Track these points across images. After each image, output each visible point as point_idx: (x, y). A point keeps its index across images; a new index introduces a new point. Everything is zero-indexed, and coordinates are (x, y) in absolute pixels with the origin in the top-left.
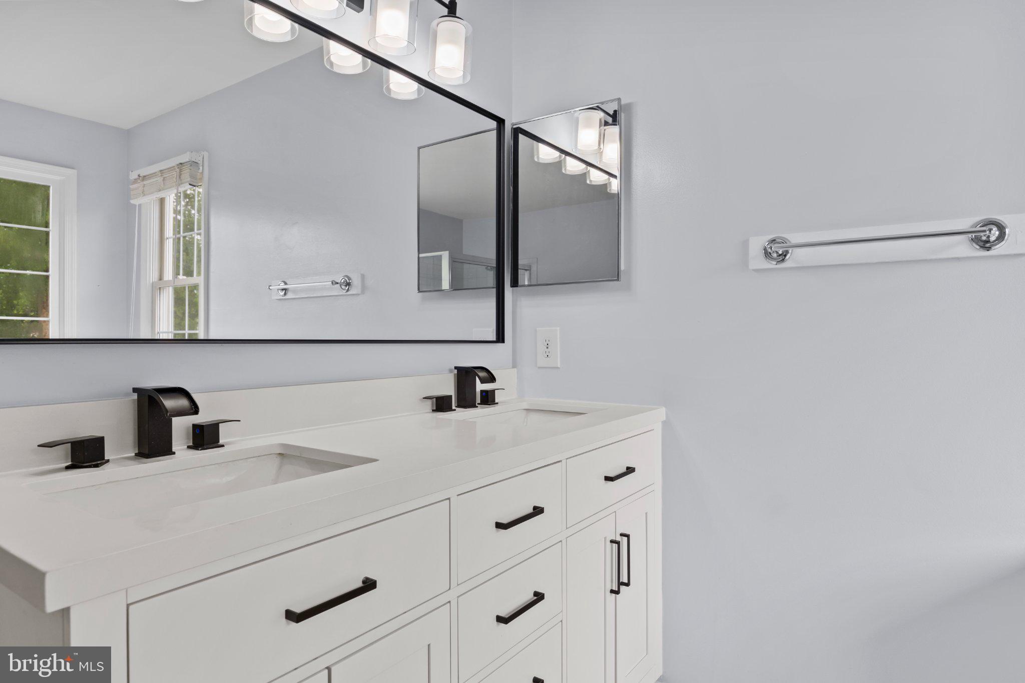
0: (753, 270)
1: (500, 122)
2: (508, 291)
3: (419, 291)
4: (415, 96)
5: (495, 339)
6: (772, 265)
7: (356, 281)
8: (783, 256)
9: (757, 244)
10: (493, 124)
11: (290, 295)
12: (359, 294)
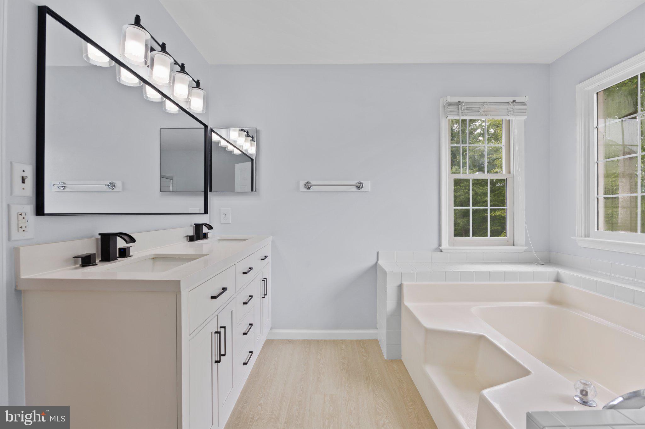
0: (301, 191)
1: (206, 127)
2: (209, 194)
3: (161, 192)
4: (177, 113)
5: (203, 213)
6: (306, 190)
7: (119, 184)
8: (309, 188)
9: (302, 183)
10: (203, 127)
11: (66, 190)
12: (120, 191)
